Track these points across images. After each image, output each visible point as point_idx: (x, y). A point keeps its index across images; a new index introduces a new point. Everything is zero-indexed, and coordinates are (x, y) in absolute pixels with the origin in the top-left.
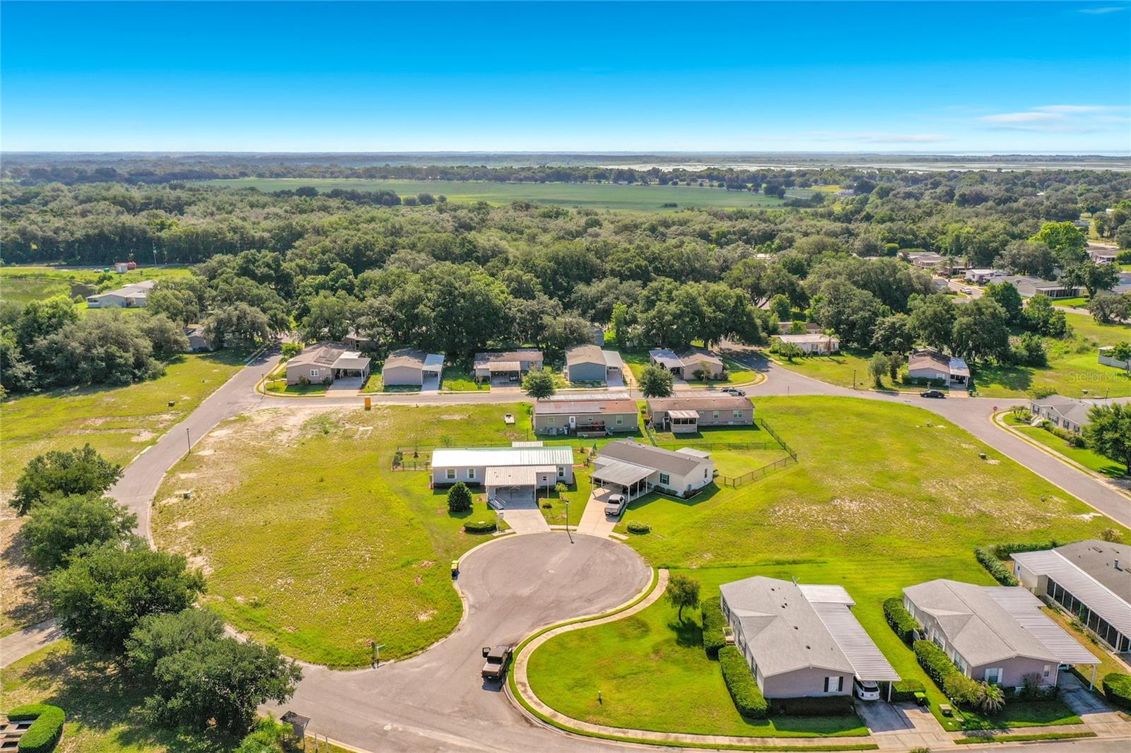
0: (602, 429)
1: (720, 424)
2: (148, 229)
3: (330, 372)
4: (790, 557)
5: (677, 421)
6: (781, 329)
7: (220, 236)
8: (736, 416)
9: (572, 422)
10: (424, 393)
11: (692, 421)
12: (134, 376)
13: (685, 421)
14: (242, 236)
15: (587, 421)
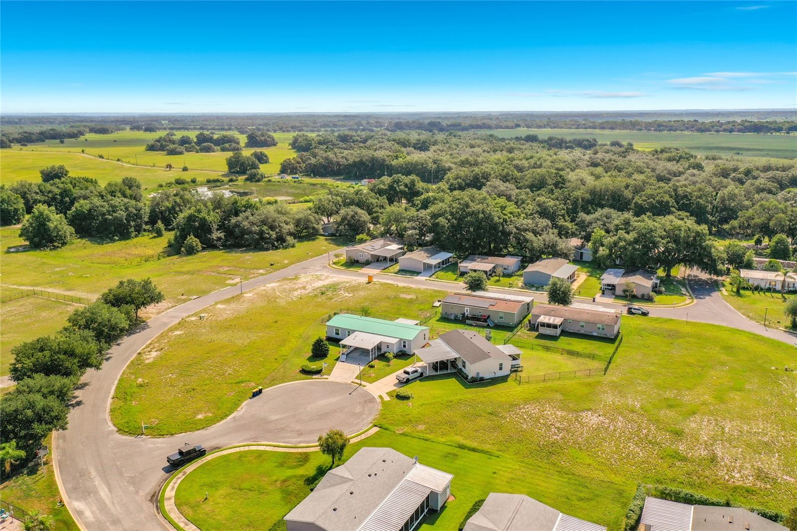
0: (485, 321)
1: (585, 333)
2: (387, 159)
3: (370, 256)
4: (474, 445)
5: (543, 325)
6: (754, 264)
7: (425, 166)
8: (599, 328)
9: (467, 312)
10: (419, 278)
11: (555, 327)
12: (273, 245)
13: (549, 326)
14: (438, 166)
15: (477, 313)
